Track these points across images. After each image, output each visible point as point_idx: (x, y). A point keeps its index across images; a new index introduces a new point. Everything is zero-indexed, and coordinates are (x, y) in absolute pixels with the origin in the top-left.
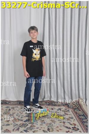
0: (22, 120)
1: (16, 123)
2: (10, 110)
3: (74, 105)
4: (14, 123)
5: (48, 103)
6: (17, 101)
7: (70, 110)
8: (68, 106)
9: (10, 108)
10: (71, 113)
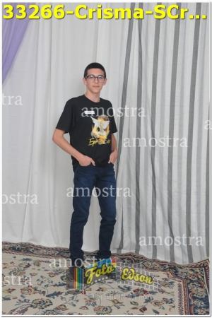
0: (44, 293)
1: (27, 297)
2: (28, 266)
3: (191, 273)
4: (22, 296)
5: (128, 259)
6: (56, 249)
7: (176, 283)
8: (177, 272)
9: (30, 263)
10: (175, 289)
